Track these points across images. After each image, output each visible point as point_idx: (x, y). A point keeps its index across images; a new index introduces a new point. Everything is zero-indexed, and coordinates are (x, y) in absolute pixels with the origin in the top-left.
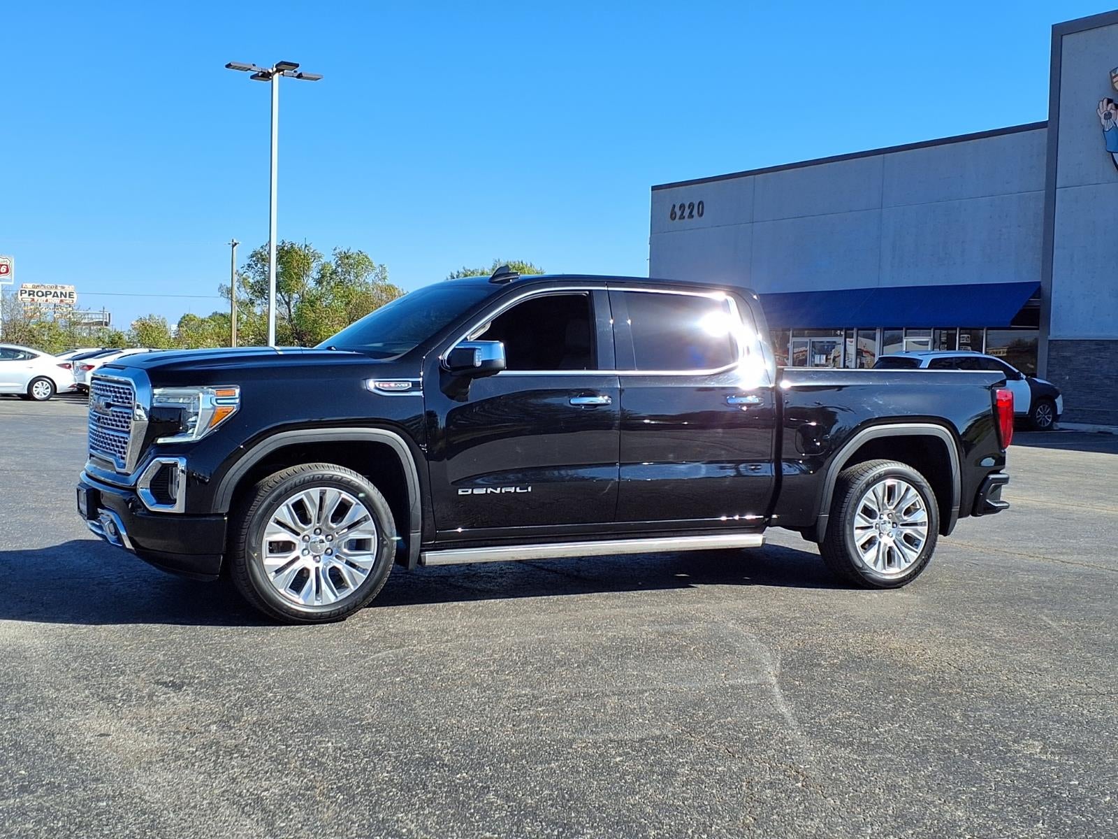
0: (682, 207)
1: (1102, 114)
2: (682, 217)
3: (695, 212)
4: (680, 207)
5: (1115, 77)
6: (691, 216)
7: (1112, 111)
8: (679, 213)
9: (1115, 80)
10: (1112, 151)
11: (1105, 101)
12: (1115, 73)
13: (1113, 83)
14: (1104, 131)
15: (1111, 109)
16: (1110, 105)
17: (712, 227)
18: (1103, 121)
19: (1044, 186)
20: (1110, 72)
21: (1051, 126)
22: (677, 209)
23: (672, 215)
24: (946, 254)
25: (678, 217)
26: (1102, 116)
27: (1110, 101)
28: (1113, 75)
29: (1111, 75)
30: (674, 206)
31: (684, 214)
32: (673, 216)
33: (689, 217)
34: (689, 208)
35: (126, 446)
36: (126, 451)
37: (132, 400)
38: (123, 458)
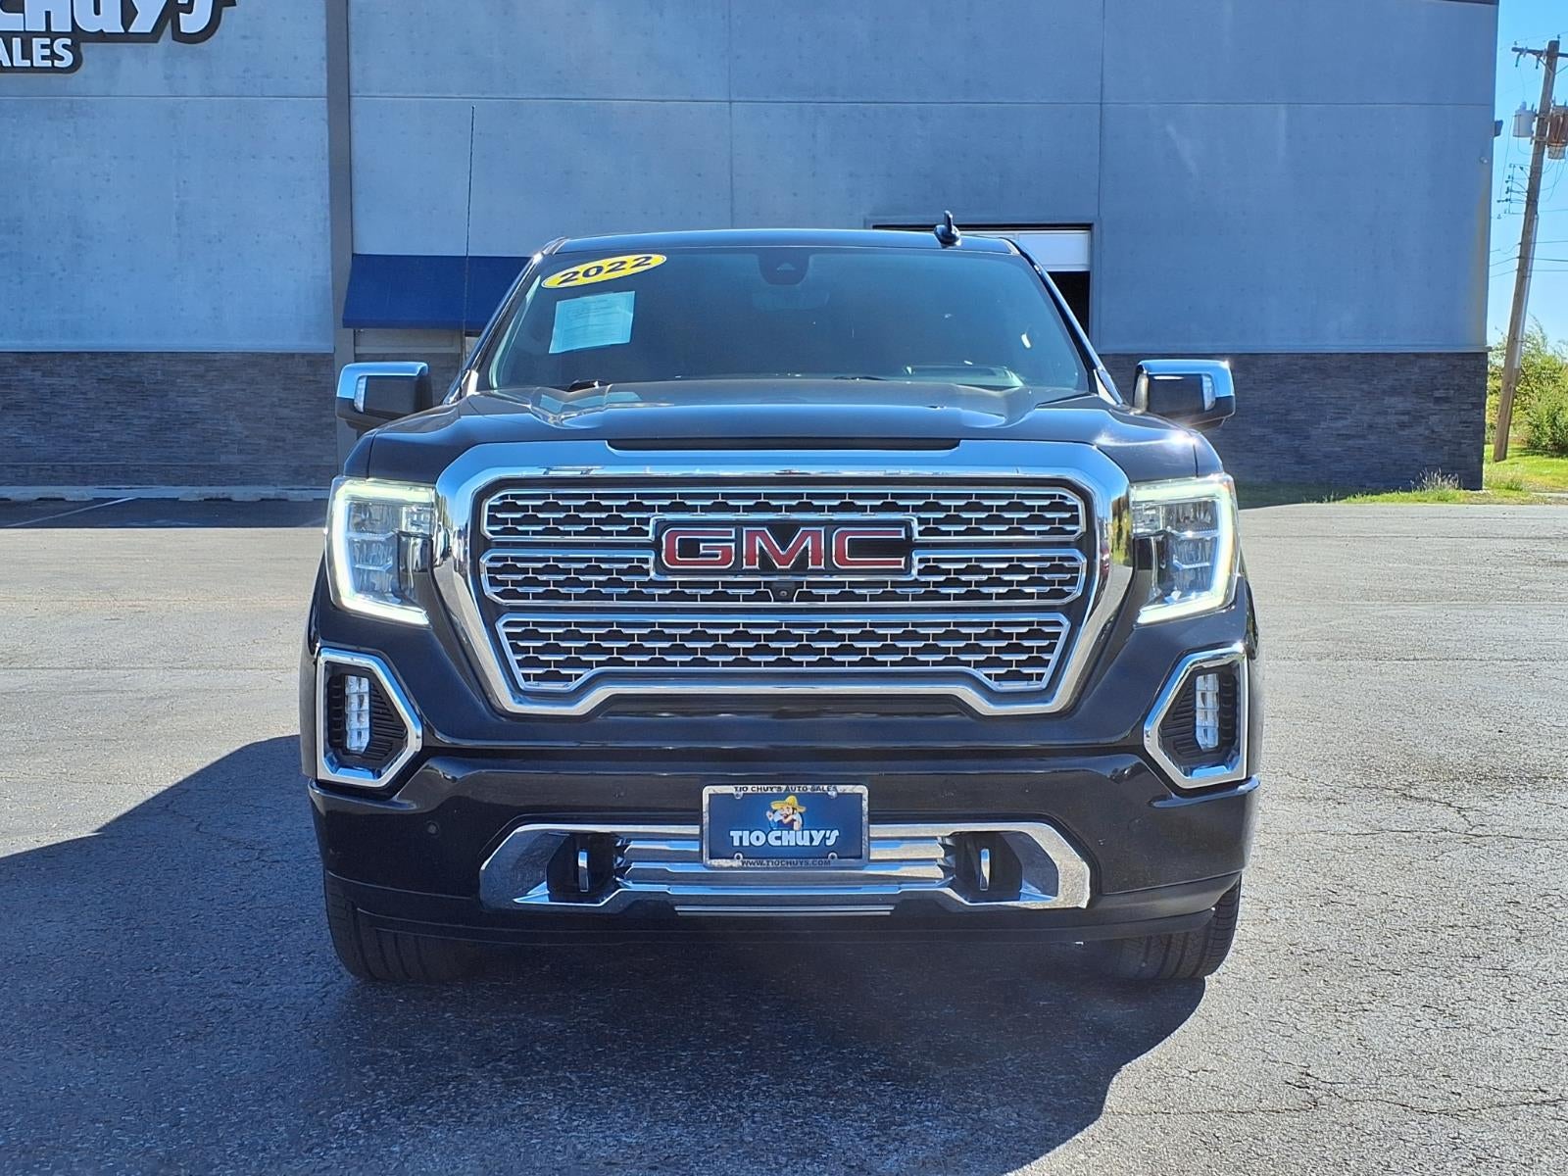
35: (1045, 643)
36: (1046, 657)
37: (1077, 523)
38: (1029, 677)
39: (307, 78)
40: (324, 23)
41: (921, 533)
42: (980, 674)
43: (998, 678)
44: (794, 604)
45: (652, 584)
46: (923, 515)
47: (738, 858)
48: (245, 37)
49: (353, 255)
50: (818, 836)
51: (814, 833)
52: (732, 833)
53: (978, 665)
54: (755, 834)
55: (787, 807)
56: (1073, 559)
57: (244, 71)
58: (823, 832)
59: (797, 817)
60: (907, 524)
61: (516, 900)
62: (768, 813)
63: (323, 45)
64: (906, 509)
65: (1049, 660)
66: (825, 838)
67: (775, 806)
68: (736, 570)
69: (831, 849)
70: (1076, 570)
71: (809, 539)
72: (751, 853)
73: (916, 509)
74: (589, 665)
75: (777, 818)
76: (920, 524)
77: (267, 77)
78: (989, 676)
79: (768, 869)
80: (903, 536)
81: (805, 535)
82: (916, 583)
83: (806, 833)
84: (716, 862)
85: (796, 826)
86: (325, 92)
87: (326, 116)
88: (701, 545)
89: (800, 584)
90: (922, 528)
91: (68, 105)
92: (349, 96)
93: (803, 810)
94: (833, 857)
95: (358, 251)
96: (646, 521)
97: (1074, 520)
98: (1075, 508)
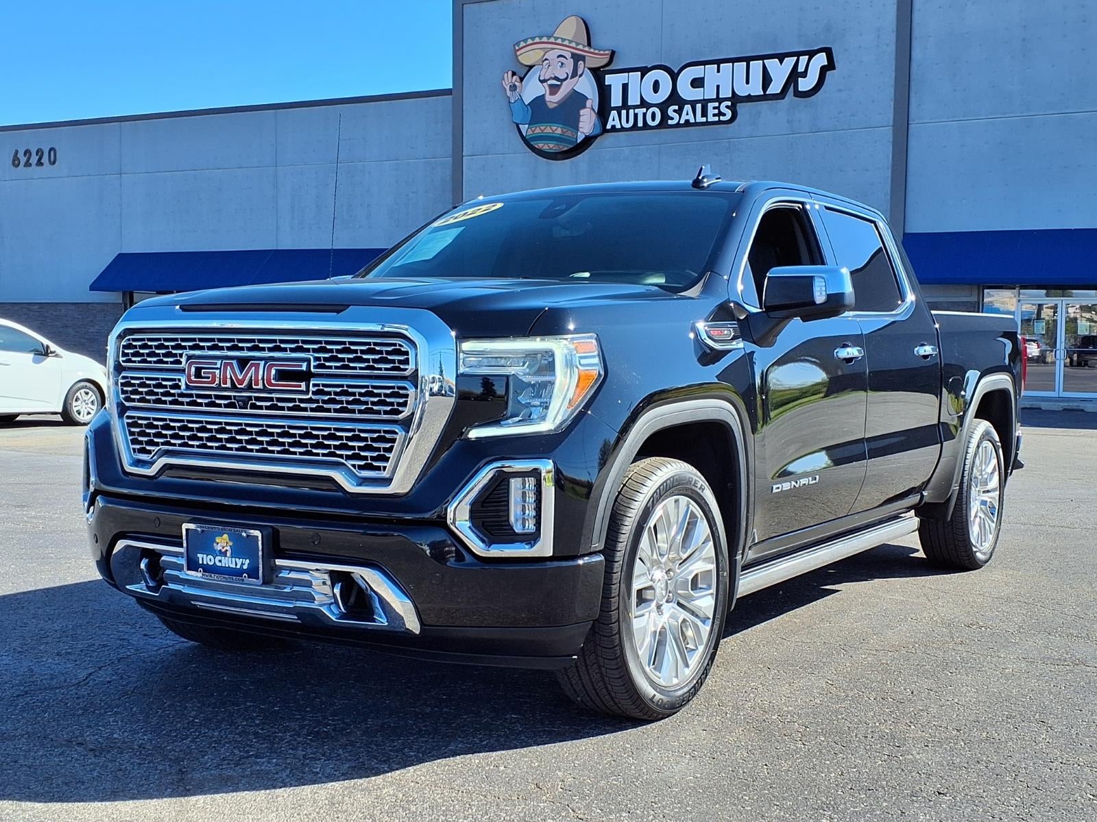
0: (28, 153)
1: (507, 85)
2: (28, 164)
3: (45, 159)
4: (25, 154)
5: (518, 50)
6: (40, 163)
7: (517, 84)
8: (23, 160)
9: (518, 53)
10: (518, 122)
11: (510, 73)
12: (518, 46)
13: (517, 56)
14: (510, 102)
15: (516, 81)
16: (515, 77)
17: (68, 177)
18: (509, 93)
19: (450, 152)
20: (514, 46)
21: (454, 94)
22: (21, 155)
23: (14, 161)
24: (351, 216)
25: (22, 163)
26: (508, 88)
27: (514, 74)
28: (517, 48)
29: (515, 48)
30: (17, 152)
31: (30, 161)
32: (16, 162)
33: (37, 165)
34: (37, 154)
35: (388, 445)
36: (387, 455)
37: (408, 364)
38: (378, 468)
39: (880, 114)
40: (894, 74)
41: (315, 367)
42: (349, 463)
43: (361, 468)
44: (249, 411)
45: (182, 395)
46: (316, 355)
47: (200, 571)
48: (840, 90)
49: (905, 234)
50: (239, 562)
51: (237, 560)
52: (199, 555)
53: (348, 458)
54: (210, 557)
55: (223, 542)
56: (405, 388)
57: (839, 114)
58: (241, 560)
59: (228, 548)
60: (308, 361)
61: (127, 587)
62: (215, 545)
63: (892, 90)
64: (308, 350)
65: (389, 458)
66: (242, 564)
67: (218, 540)
68: (219, 388)
69: (245, 571)
70: (407, 396)
71: (253, 368)
72: (208, 569)
73: (315, 351)
74: (157, 444)
75: (219, 548)
76: (314, 361)
77: (854, 116)
78: (354, 466)
79: (214, 580)
80: (304, 368)
81: (252, 365)
82: (310, 401)
83: (233, 559)
84: (190, 572)
85: (229, 554)
86: (891, 123)
87: (891, 140)
88: (203, 371)
89: (250, 398)
90: (315, 364)
91: (727, 145)
92: (908, 124)
93: (231, 544)
94: (245, 577)
95: (908, 231)
96: (181, 355)
97: (406, 362)
98: (406, 353)
